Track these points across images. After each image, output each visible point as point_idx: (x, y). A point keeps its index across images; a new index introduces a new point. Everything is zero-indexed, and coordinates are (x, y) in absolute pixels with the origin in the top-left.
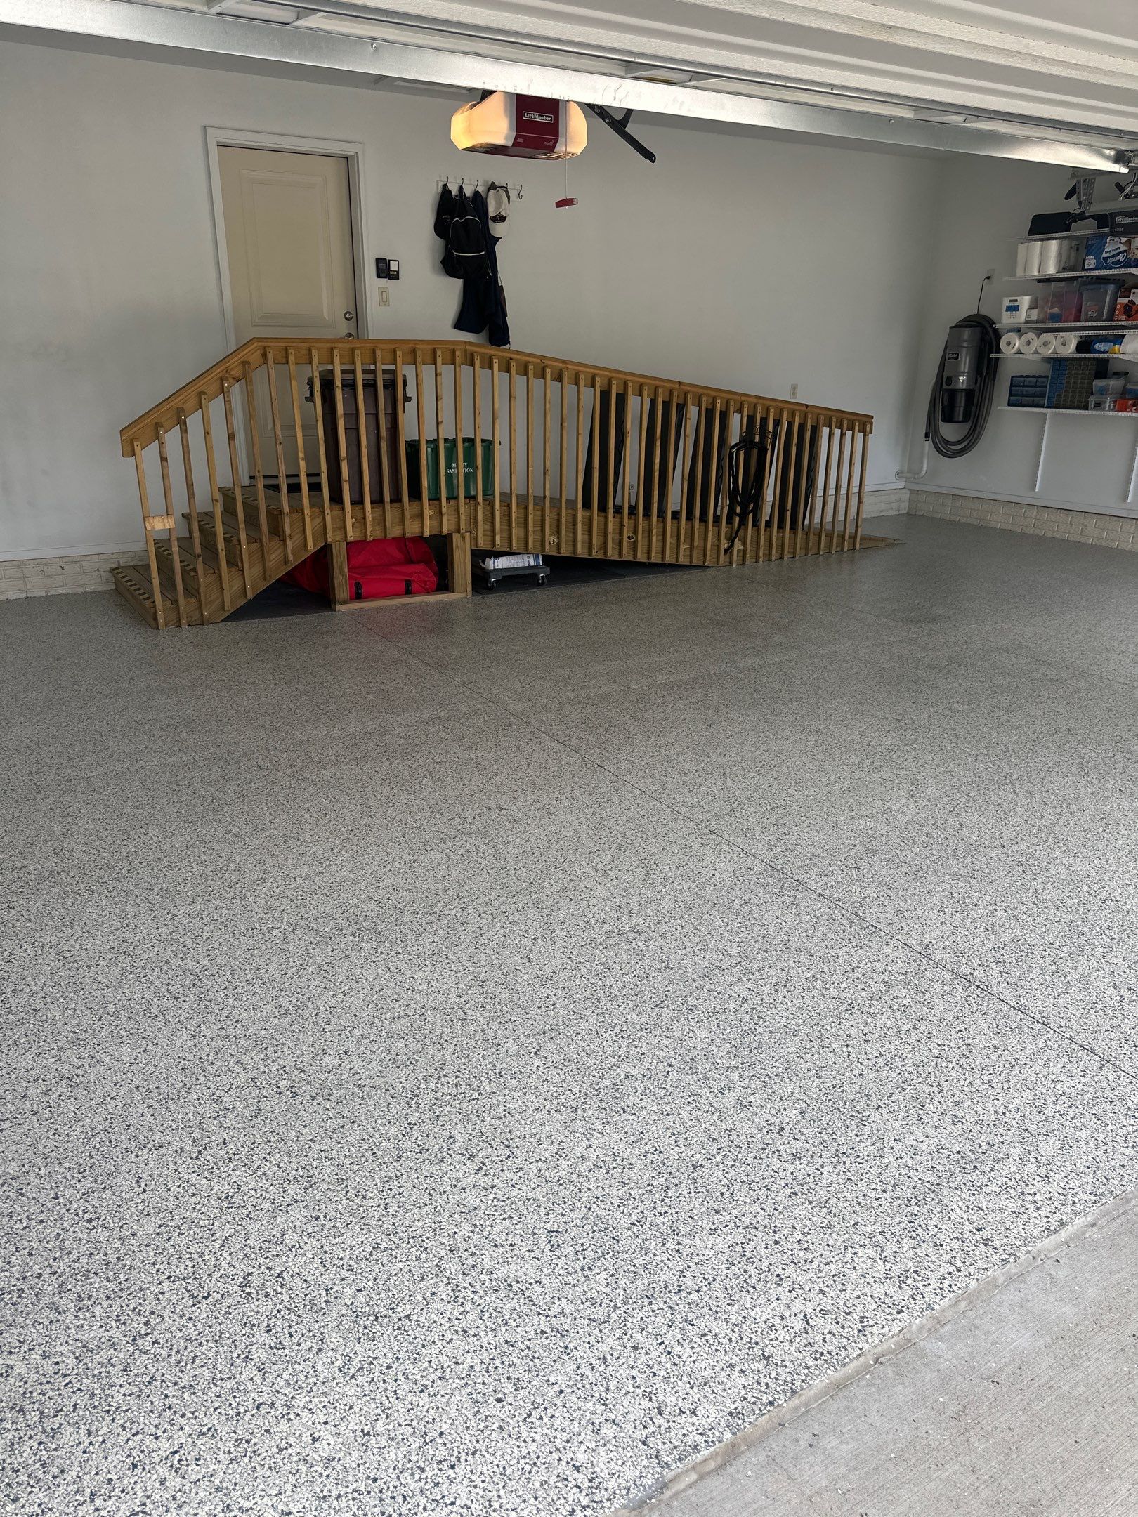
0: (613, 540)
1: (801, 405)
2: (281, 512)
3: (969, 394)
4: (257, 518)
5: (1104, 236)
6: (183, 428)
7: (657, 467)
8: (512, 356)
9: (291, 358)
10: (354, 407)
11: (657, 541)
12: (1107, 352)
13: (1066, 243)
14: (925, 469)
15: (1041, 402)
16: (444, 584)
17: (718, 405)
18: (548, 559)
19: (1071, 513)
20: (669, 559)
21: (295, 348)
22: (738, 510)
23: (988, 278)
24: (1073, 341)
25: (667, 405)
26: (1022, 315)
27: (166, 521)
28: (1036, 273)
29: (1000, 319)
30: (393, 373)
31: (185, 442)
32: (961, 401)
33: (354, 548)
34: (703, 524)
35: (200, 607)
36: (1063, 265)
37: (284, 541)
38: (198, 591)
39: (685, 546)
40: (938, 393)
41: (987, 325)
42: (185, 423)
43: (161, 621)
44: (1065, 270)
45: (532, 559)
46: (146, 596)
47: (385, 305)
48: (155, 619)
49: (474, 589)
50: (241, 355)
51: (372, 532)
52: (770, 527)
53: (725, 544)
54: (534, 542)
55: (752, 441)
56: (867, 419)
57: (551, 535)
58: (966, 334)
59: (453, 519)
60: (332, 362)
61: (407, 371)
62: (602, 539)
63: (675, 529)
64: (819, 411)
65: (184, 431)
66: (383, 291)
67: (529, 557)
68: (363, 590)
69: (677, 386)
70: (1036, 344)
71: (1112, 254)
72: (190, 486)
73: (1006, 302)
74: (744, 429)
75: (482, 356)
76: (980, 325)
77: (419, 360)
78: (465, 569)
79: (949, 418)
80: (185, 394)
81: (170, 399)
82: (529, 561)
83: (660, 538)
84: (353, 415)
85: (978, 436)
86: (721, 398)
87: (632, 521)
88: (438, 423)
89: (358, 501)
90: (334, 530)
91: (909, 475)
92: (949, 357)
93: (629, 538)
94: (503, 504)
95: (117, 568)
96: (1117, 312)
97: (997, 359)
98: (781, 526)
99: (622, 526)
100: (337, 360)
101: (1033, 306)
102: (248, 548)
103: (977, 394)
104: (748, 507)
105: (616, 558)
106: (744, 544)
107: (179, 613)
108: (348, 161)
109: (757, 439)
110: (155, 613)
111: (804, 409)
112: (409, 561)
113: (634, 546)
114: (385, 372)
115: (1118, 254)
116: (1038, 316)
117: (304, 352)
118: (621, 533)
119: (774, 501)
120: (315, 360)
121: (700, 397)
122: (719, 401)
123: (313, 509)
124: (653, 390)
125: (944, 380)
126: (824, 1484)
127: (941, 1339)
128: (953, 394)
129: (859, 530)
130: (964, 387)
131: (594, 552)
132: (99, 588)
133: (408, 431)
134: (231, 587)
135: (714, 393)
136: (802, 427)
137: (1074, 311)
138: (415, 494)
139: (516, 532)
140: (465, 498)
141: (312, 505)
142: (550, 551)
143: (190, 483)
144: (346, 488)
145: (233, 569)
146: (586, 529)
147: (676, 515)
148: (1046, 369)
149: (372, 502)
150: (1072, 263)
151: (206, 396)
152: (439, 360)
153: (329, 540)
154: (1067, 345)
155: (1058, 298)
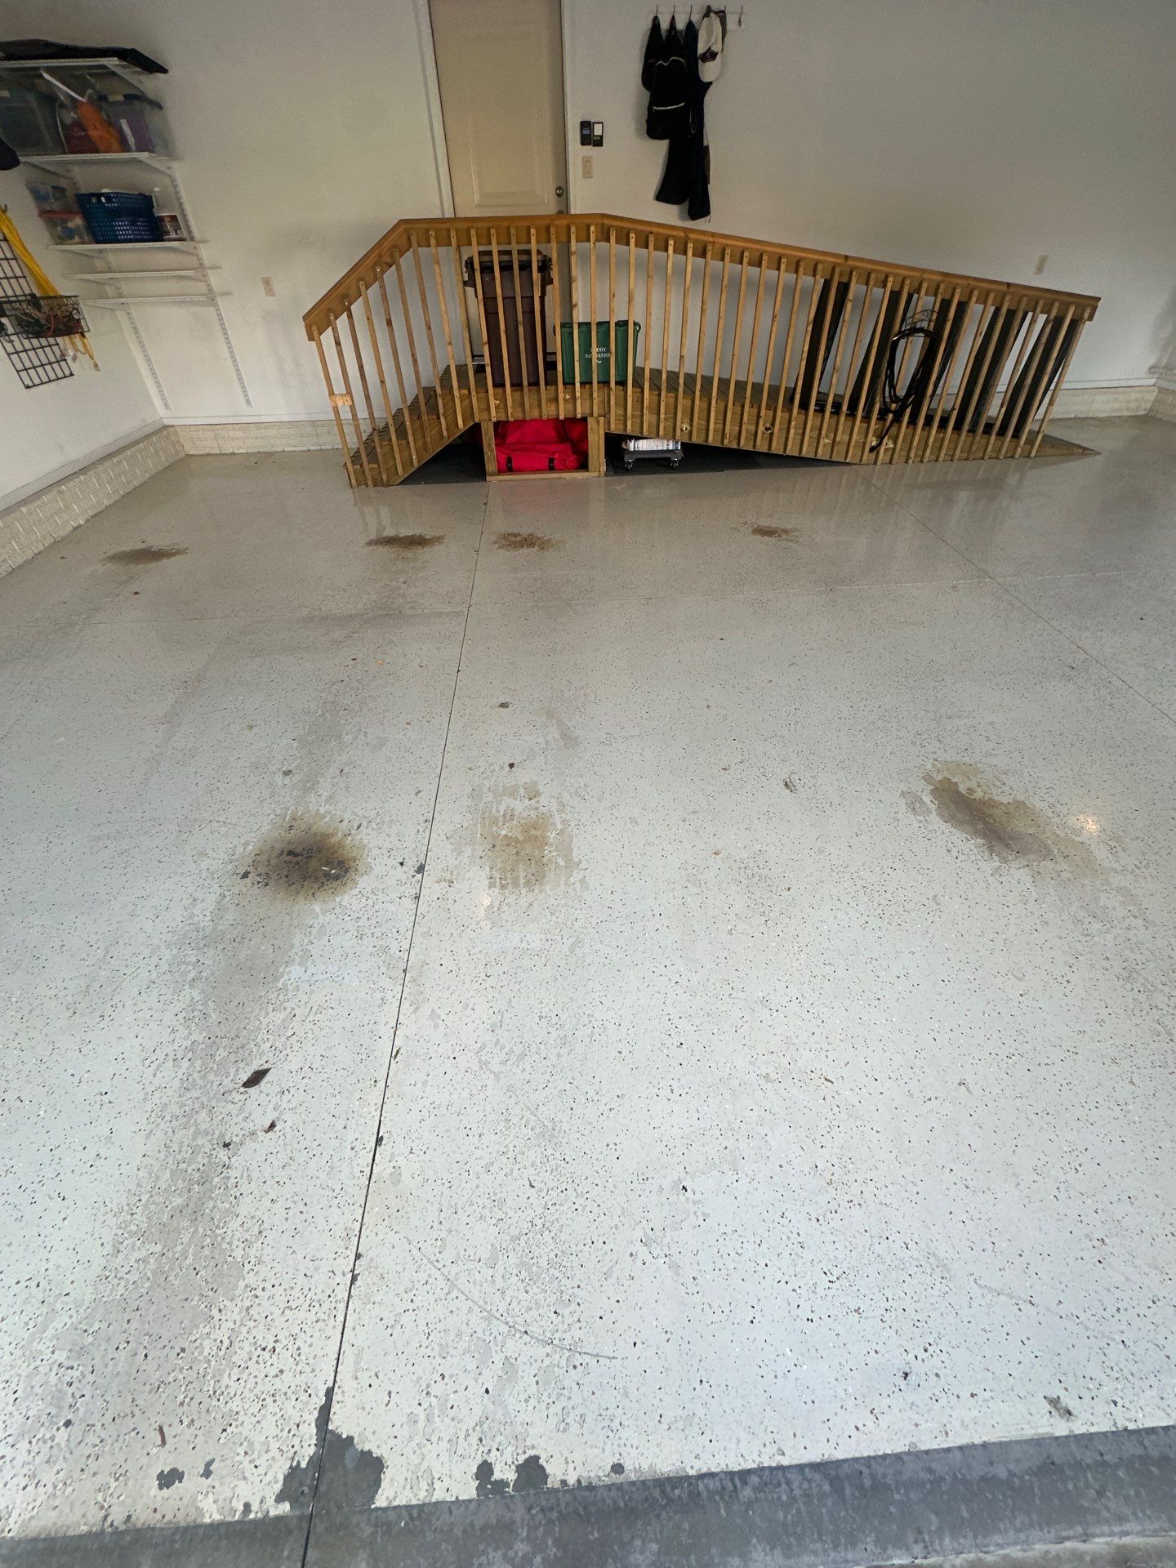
0: (748, 430)
6: (350, 313)
7: (805, 354)
8: (654, 230)
9: (433, 241)
11: (796, 433)
17: (907, 285)
18: (684, 445)
20: (807, 452)
21: (458, 229)
30: (530, 252)
31: (353, 327)
34: (851, 418)
35: (381, 473)
37: (439, 419)
38: (378, 459)
39: (826, 441)
42: (351, 310)
43: (353, 481)
45: (671, 444)
47: (588, 177)
48: (350, 479)
49: (607, 471)
50: (391, 238)
51: (513, 414)
52: (928, 428)
53: (872, 442)
54: (666, 428)
55: (917, 328)
56: (1092, 301)
57: (683, 423)
59: (587, 404)
62: (736, 429)
63: (817, 423)
64: (1024, 292)
65: (350, 316)
66: (587, 162)
67: (669, 442)
68: (512, 464)
69: (843, 260)
72: (361, 368)
75: (620, 230)
77: (553, 237)
80: (348, 281)
81: (337, 286)
82: (668, 446)
83: (800, 430)
86: (895, 276)
87: (770, 413)
88: (572, 306)
89: (501, 384)
90: (481, 411)
91: (1162, 371)
93: (766, 429)
99: (758, 417)
105: (749, 448)
106: (895, 442)
107: (366, 477)
110: (349, 475)
111: (1004, 288)
112: (551, 441)
113: (771, 436)
117: (444, 234)
118: (757, 424)
120: (474, 241)
121: (870, 275)
122: (909, 280)
123: (463, 391)
124: (813, 266)
129: (1042, 430)
134: (402, 456)
136: (997, 311)
139: (648, 418)
140: (599, 382)
141: (460, 390)
142: (682, 438)
144: (488, 371)
145: (401, 443)
146: (721, 418)
149: (512, 386)
151: (364, 284)
152: (573, 237)
153: (477, 421)
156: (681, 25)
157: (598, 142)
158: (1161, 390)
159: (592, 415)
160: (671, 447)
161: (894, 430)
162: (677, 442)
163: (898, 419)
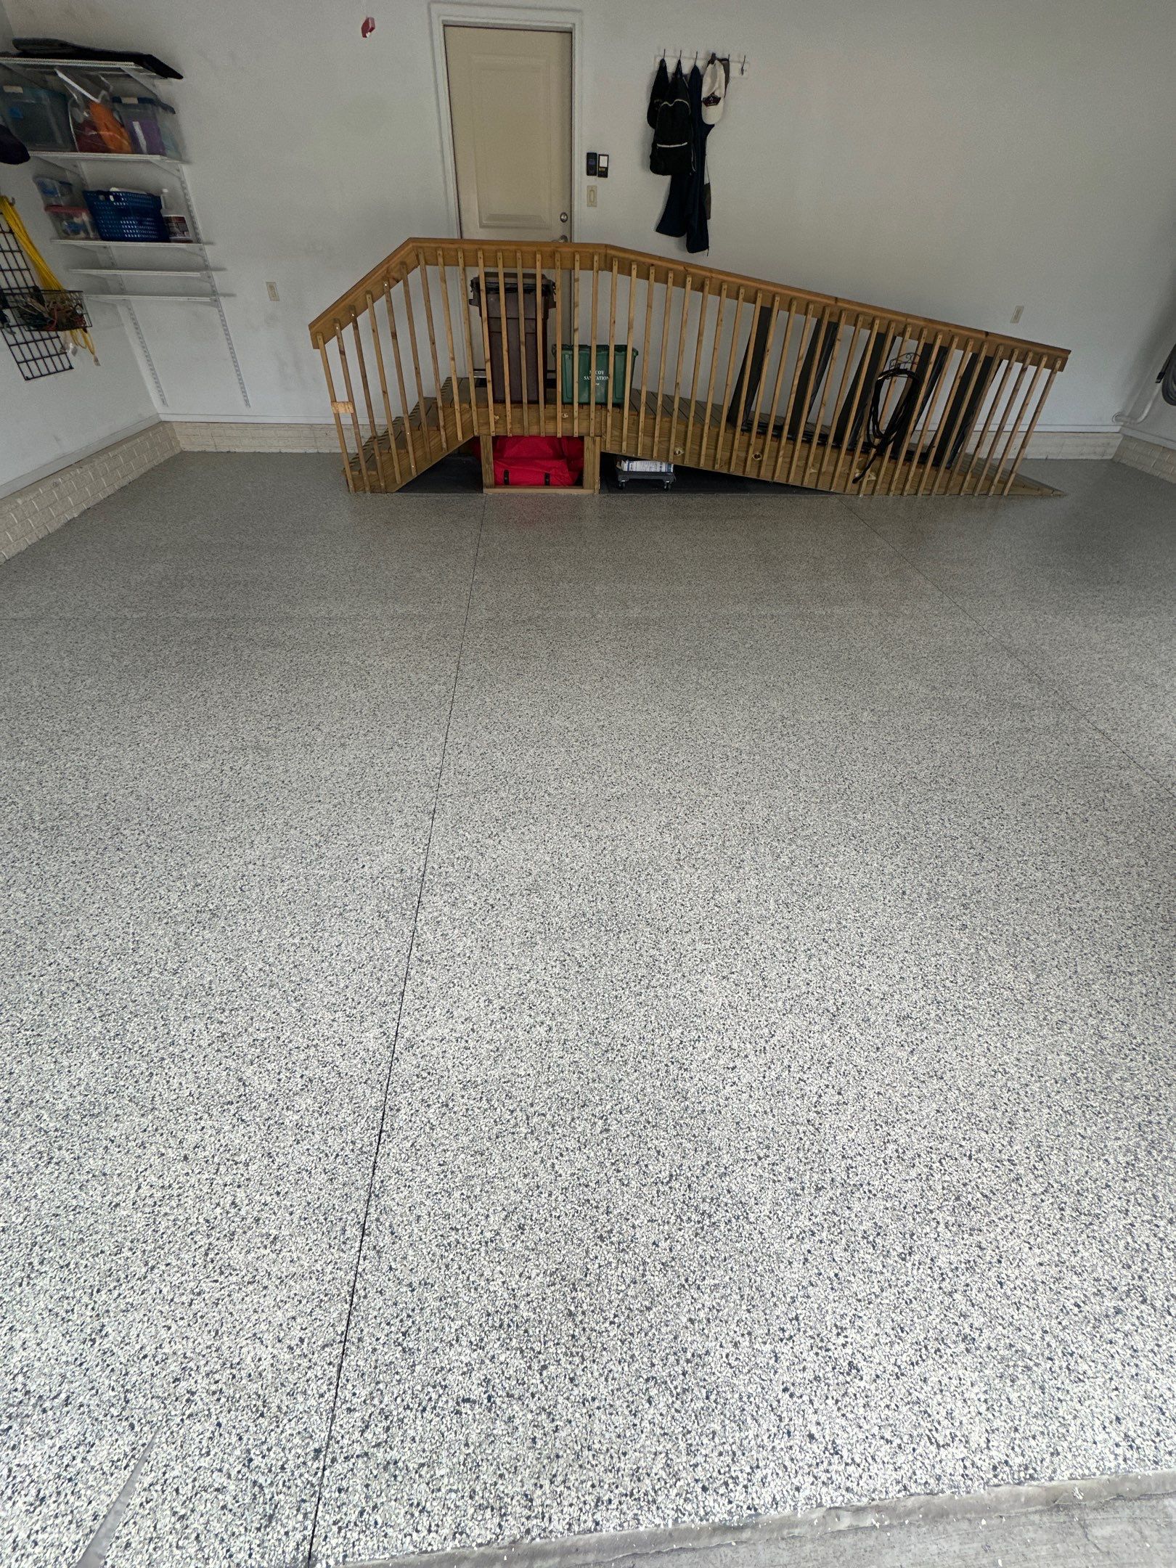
0: (738, 456)
6: (355, 325)
8: (655, 262)
9: (441, 261)
11: (784, 461)
14: (1145, 415)
16: (576, 480)
17: (877, 326)
18: (678, 469)
20: (794, 480)
21: (462, 250)
31: (357, 338)
33: (498, 442)
34: (836, 450)
35: (379, 480)
37: (438, 429)
38: (377, 466)
39: (812, 471)
42: (355, 320)
43: (351, 487)
47: (593, 206)
49: (603, 488)
50: (400, 255)
51: (512, 429)
52: (910, 459)
53: (855, 473)
54: (659, 451)
56: (1060, 354)
57: (676, 446)
59: (584, 423)
60: (477, 265)
62: (727, 454)
63: (805, 453)
64: (999, 341)
65: (356, 328)
66: (592, 190)
67: (662, 464)
68: (510, 477)
69: (833, 302)
72: (364, 377)
75: (622, 260)
78: (594, 468)
80: (355, 293)
81: (344, 298)
82: (661, 467)
83: (787, 459)
86: (882, 319)
87: (760, 441)
89: (500, 401)
90: (480, 425)
91: (1125, 419)
93: (756, 456)
94: (633, 413)
99: (748, 444)
100: (500, 263)
105: (739, 474)
106: (876, 477)
107: (364, 483)
108: (570, 35)
111: (983, 337)
112: (547, 457)
113: (759, 464)
117: (453, 254)
118: (747, 452)
120: (461, 262)
121: (858, 316)
122: (878, 322)
124: (805, 306)
131: (717, 465)
134: (400, 465)
136: (975, 357)
139: (642, 440)
140: (597, 404)
142: (674, 460)
143: (364, 374)
145: (401, 451)
146: (712, 444)
147: (807, 438)
149: (512, 403)
151: (371, 296)
152: (577, 265)
153: (476, 434)
156: (686, 70)
157: (604, 174)
158: (1125, 437)
159: (589, 435)
160: (664, 470)
161: (876, 463)
162: (670, 465)
163: (881, 453)
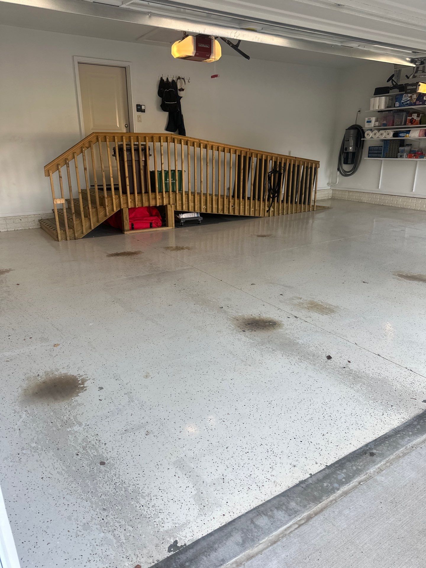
0: (226, 207)
1: (294, 157)
2: (104, 197)
3: (354, 154)
4: (95, 199)
5: (402, 94)
6: (68, 165)
7: (242, 180)
8: (189, 139)
9: (108, 140)
10: (131, 158)
11: (242, 207)
12: (404, 137)
13: (388, 98)
14: (338, 182)
15: (380, 156)
16: (165, 224)
17: (264, 157)
18: (202, 214)
19: (392, 196)
20: (247, 214)
21: (109, 136)
22: (272, 196)
23: (359, 111)
24: (391, 133)
25: (245, 158)
26: (372, 124)
27: (61, 200)
28: (377, 109)
29: (365, 125)
30: (145, 145)
31: (68, 171)
32: (350, 156)
33: (131, 210)
34: (259, 201)
35: (74, 233)
36: (387, 105)
37: (105, 208)
38: (73, 226)
39: (252, 209)
40: (342, 154)
41: (360, 129)
42: (68, 164)
43: (60, 238)
44: (388, 107)
45: (196, 214)
46: (54, 229)
47: (140, 122)
48: (58, 237)
49: (175, 226)
50: (89, 138)
51: (138, 204)
52: (283, 202)
53: (267, 209)
54: (197, 208)
55: (276, 171)
56: (317, 163)
57: (203, 206)
58: (352, 131)
59: (167, 200)
60: (122, 141)
61: (149, 144)
62: (222, 207)
63: (249, 203)
64: (300, 160)
65: (68, 167)
66: (139, 117)
67: (195, 214)
68: (134, 226)
69: (249, 150)
70: (378, 134)
71: (405, 101)
72: (70, 187)
73: (367, 119)
74: (273, 166)
75: (178, 139)
76: (357, 128)
77: (155, 140)
78: (172, 218)
79: (346, 162)
80: (68, 153)
81: (63, 155)
82: (195, 215)
83: (243, 206)
84: (130, 161)
85: (356, 169)
86: (265, 155)
87: (233, 200)
88: (162, 164)
89: (132, 193)
90: (124, 204)
91: (331, 184)
92: (345, 141)
93: (232, 206)
94: (186, 194)
95: (41, 220)
96: (407, 122)
97: (364, 140)
98: (287, 202)
99: (229, 202)
100: (124, 140)
101: (376, 121)
102: (92, 210)
103: (356, 153)
104: (275, 195)
105: (227, 214)
106: (274, 209)
107: (66, 235)
108: (125, 69)
109: (278, 169)
110: (57, 235)
111: (295, 159)
112: (151, 215)
113: (234, 209)
114: (142, 145)
115: (407, 101)
116: (378, 124)
117: (112, 138)
118: (229, 205)
119: (284, 194)
120: (116, 140)
121: (257, 154)
122: (264, 156)
123: (116, 196)
124: (240, 152)
125: (344, 149)
126: (346, 526)
127: (382, 476)
128: (348, 153)
129: (315, 203)
130: (352, 151)
131: (219, 211)
132: (35, 227)
133: (151, 168)
134: (86, 225)
135: (262, 153)
136: (294, 165)
137: (391, 122)
138: (154, 190)
139: (191, 204)
140: (172, 192)
141: (115, 194)
142: (203, 211)
143: (70, 186)
144: (128, 188)
145: (86, 219)
146: (216, 203)
147: (249, 198)
148: (382, 144)
149: (138, 193)
150: (390, 105)
151: (76, 154)
152: (162, 140)
153: (122, 208)
154: (389, 135)
155: (385, 118)
157: (143, 111)
158: (333, 190)
159: (169, 204)
